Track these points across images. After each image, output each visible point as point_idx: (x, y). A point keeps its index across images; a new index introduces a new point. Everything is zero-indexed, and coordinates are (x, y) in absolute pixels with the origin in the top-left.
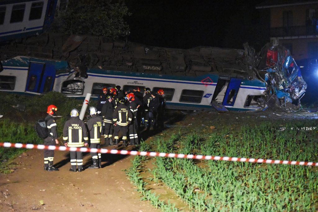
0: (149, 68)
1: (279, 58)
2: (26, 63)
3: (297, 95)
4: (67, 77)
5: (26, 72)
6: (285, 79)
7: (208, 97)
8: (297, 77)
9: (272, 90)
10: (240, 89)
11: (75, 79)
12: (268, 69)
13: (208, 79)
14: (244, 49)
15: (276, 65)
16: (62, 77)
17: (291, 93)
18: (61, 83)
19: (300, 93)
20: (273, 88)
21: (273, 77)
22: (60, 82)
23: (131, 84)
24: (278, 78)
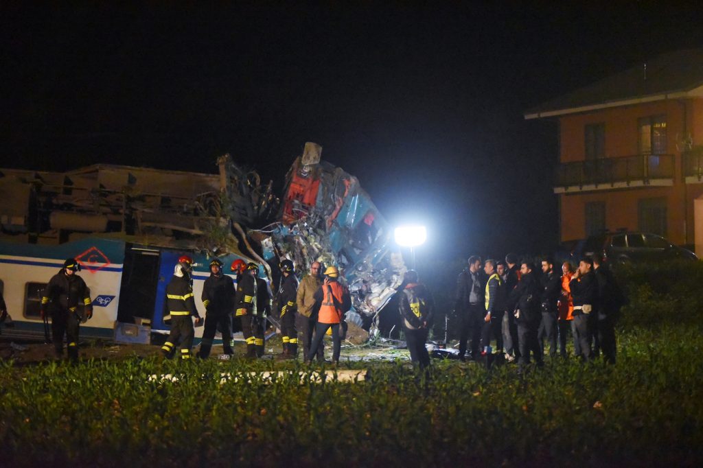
1: (320, 198)
3: (375, 302)
6: (324, 255)
7: (104, 305)
12: (275, 226)
13: (94, 252)
14: (216, 171)
15: (307, 218)
17: (362, 299)
19: (381, 297)
21: (288, 250)
24: (301, 253)
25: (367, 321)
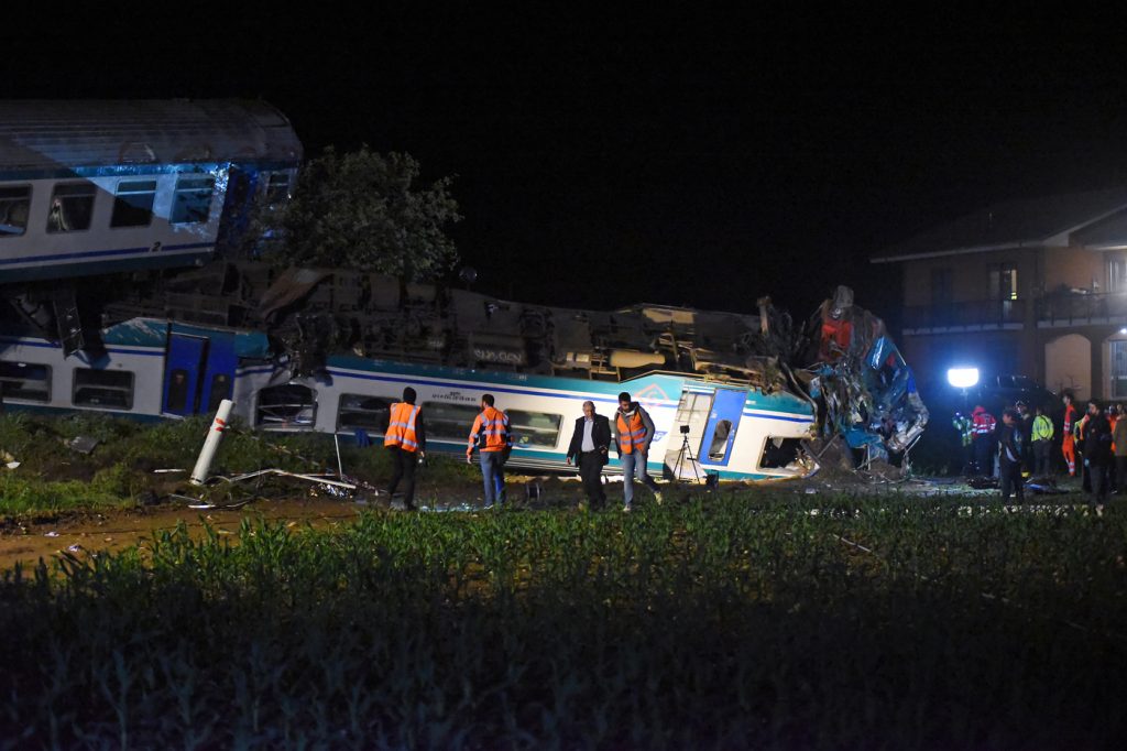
0: (490, 355)
1: (853, 340)
2: (159, 336)
3: (902, 440)
4: (268, 375)
5: (160, 360)
6: (865, 394)
7: (656, 440)
8: (906, 394)
9: (831, 424)
10: (743, 418)
11: (292, 383)
12: (819, 366)
13: (654, 389)
14: (756, 312)
15: (844, 359)
16: (254, 377)
17: (887, 437)
18: (254, 392)
19: (909, 435)
20: (833, 419)
21: (834, 389)
22: (251, 391)
23: (444, 400)
24: (846, 392)
25: (895, 459)
